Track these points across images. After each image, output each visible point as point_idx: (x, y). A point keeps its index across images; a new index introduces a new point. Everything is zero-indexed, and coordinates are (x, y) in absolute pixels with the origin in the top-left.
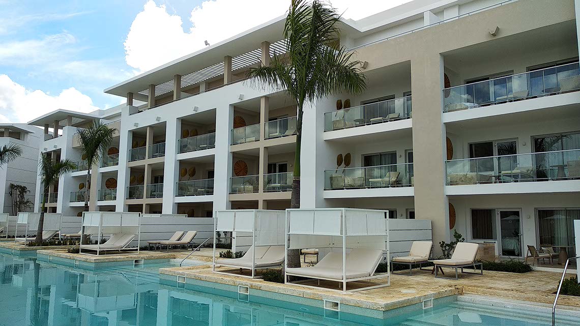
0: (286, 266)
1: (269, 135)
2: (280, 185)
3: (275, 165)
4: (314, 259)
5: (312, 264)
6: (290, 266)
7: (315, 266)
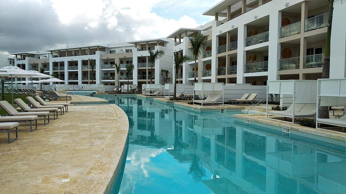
0: (317, 117)
1: (308, 28)
2: (316, 63)
3: (312, 49)
4: (341, 113)
5: (339, 117)
6: (320, 117)
7: (341, 118)
